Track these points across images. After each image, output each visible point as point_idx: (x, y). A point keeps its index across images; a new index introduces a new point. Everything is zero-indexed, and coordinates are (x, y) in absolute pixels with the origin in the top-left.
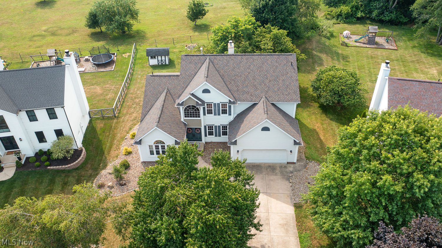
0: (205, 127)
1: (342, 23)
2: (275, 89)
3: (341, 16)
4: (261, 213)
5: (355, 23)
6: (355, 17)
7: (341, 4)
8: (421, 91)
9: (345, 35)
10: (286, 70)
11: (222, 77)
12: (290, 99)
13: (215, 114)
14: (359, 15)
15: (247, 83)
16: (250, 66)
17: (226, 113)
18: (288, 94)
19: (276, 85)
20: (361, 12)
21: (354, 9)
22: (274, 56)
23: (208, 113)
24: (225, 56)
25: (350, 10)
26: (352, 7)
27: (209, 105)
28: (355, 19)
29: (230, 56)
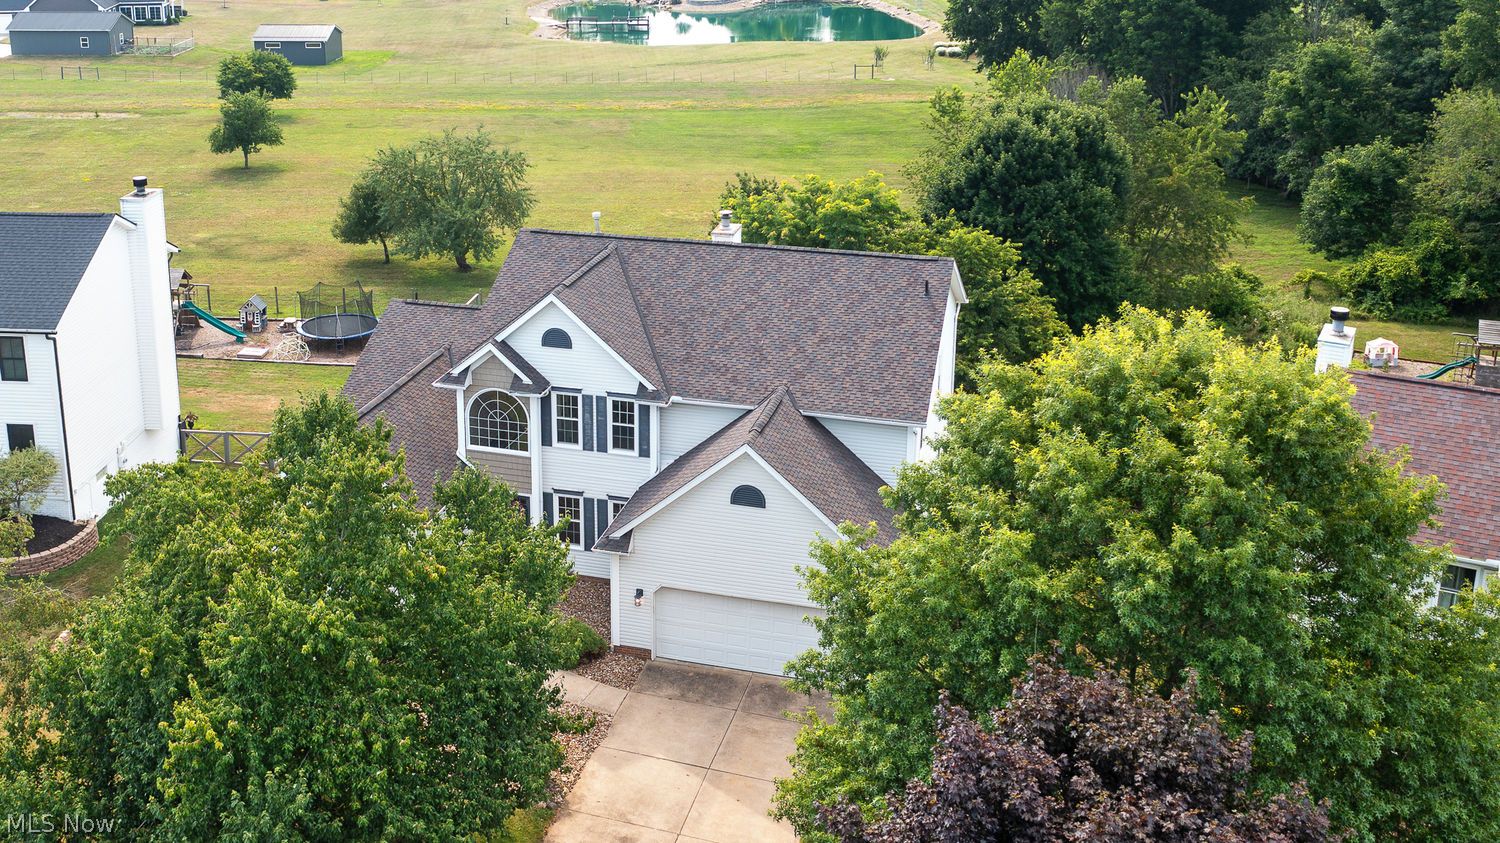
0: (547, 499)
1: (1381, 320)
2: (836, 369)
3: (1376, 289)
4: (643, 830)
5: (1444, 324)
6: (1442, 302)
7: (1379, 245)
8: (1469, 428)
9: (1372, 356)
10: (898, 309)
11: (643, 311)
12: (884, 409)
13: (588, 447)
14: (1459, 288)
15: (730, 338)
16: (760, 284)
17: (632, 447)
18: (882, 391)
19: (844, 356)
20: (1472, 279)
21: (1437, 266)
22: (865, 259)
23: (561, 439)
24: (678, 245)
25: (1415, 269)
26: (1429, 258)
27: (568, 402)
28: (1440, 307)
29: (696, 247)
